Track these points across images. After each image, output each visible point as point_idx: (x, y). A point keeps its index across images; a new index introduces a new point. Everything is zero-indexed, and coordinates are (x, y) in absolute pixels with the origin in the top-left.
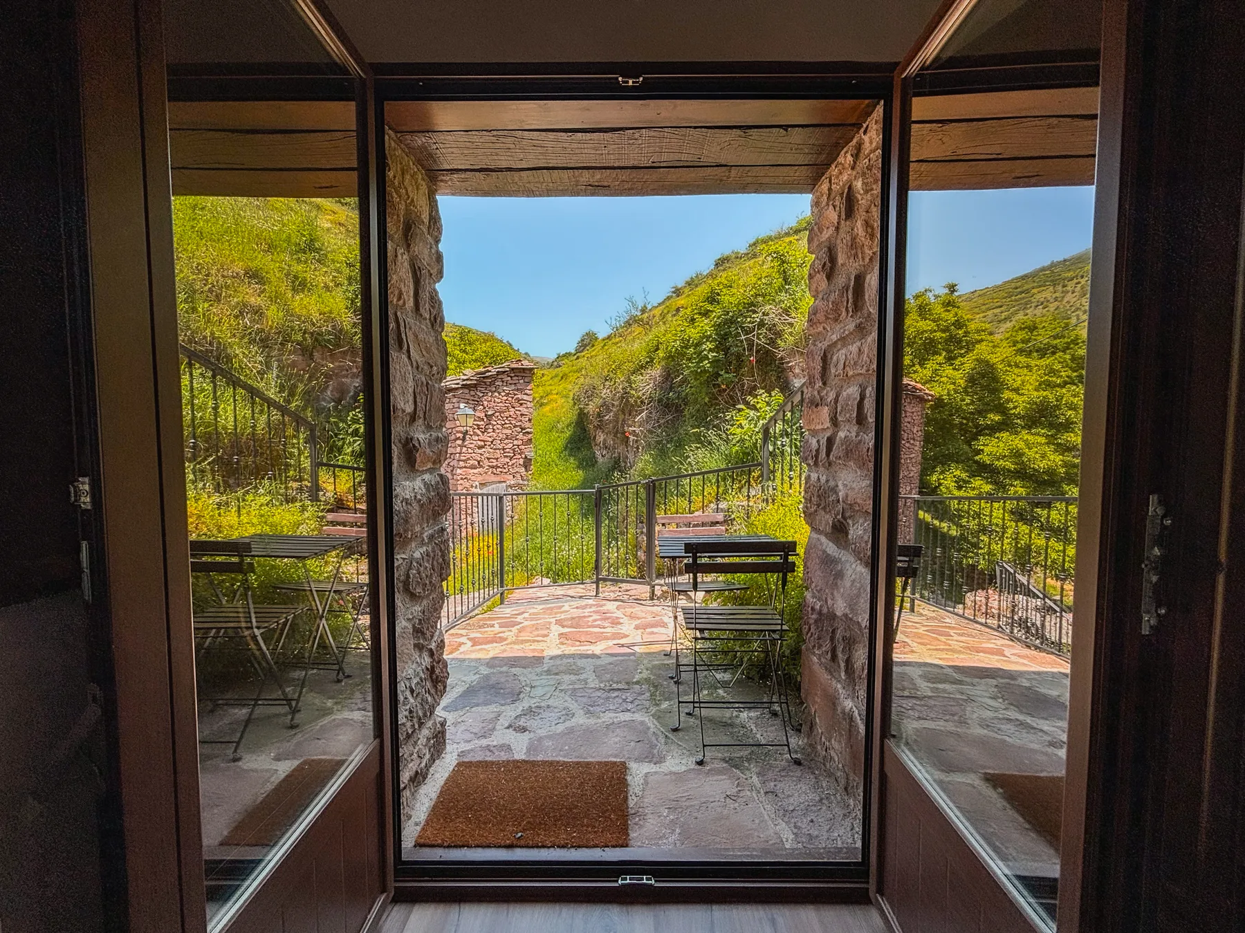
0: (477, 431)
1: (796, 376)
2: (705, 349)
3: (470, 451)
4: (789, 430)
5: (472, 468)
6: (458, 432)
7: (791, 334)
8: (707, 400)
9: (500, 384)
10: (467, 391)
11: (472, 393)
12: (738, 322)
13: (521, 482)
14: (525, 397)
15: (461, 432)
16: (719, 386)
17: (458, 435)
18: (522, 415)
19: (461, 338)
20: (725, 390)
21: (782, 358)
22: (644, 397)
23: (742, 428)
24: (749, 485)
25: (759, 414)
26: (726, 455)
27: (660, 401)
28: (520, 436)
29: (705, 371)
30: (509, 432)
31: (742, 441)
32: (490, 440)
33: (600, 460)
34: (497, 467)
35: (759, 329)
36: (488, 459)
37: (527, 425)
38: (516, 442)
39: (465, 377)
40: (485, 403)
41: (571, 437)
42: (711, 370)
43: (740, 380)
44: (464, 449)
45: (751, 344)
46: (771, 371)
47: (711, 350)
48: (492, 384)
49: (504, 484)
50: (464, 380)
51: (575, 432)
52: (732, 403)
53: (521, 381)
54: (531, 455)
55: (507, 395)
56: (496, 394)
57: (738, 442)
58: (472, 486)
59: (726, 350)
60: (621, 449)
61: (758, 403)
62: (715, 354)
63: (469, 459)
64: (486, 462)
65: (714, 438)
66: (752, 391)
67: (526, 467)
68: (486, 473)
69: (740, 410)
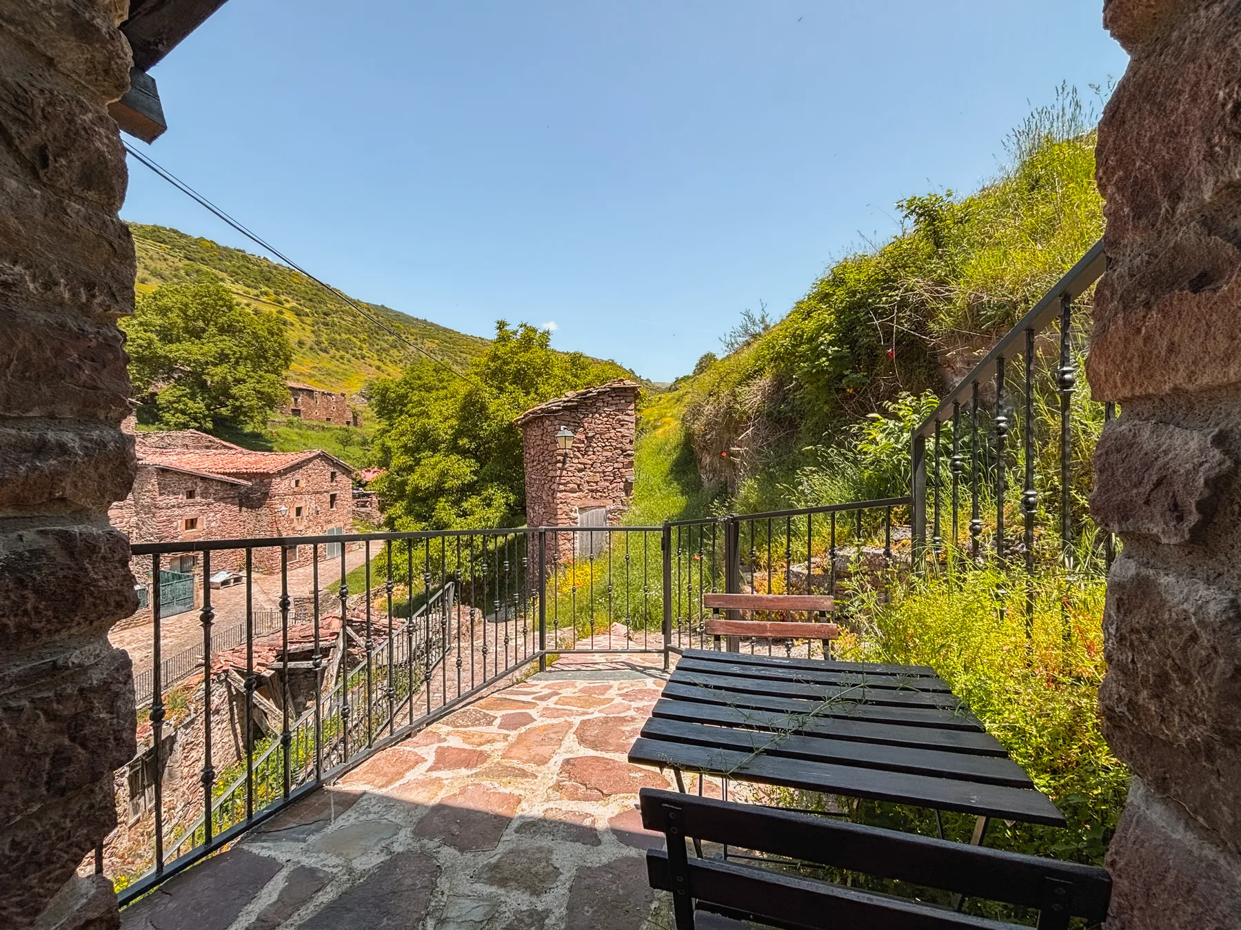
0: (577, 453)
1: (957, 372)
2: (822, 343)
3: (570, 474)
4: (951, 446)
5: (572, 492)
6: (559, 455)
7: (948, 313)
8: (826, 408)
9: (601, 404)
10: (567, 413)
11: (573, 415)
12: (869, 304)
13: (621, 507)
14: (627, 418)
15: (561, 455)
16: (844, 390)
17: (559, 458)
18: (623, 436)
19: (574, 364)
20: (852, 396)
21: (934, 348)
22: (750, 411)
23: (877, 444)
24: (889, 525)
25: (902, 424)
26: (855, 482)
27: (769, 415)
28: (621, 458)
29: (822, 371)
30: (609, 454)
31: (877, 461)
32: (590, 462)
33: (706, 484)
34: (597, 491)
35: (899, 311)
36: (588, 482)
37: (628, 447)
38: (616, 465)
39: (566, 399)
40: (586, 425)
41: (678, 458)
42: (831, 369)
43: (873, 382)
44: (565, 472)
45: (888, 333)
46: (919, 367)
47: (831, 344)
48: (593, 404)
49: (604, 509)
50: (565, 402)
51: (681, 454)
52: (862, 411)
53: (623, 401)
54: (631, 478)
55: (608, 416)
56: (597, 415)
57: (872, 464)
58: (571, 511)
59: (853, 344)
60: (727, 472)
61: (900, 409)
62: (836, 348)
63: (568, 483)
64: (586, 485)
65: (837, 459)
66: (892, 396)
67: (626, 492)
68: (585, 497)
69: (874, 420)
